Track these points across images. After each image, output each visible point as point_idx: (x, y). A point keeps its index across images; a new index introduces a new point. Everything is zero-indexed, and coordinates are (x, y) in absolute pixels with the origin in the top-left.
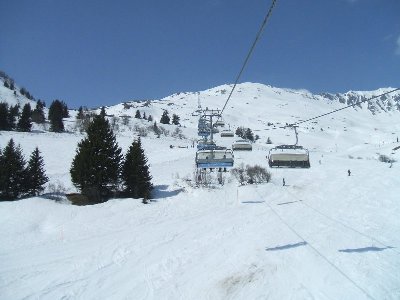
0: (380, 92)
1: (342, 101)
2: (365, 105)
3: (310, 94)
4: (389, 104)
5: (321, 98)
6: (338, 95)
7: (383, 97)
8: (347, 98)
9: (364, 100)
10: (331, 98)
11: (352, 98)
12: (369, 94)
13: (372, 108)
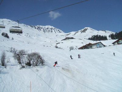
0: (47, 27)
1: (35, 28)
2: (42, 30)
3: (26, 25)
4: (49, 30)
5: (29, 26)
6: (34, 26)
7: (47, 28)
8: (37, 27)
9: (42, 28)
10: (32, 27)
11: (38, 28)
12: (43, 27)
13: (44, 31)
